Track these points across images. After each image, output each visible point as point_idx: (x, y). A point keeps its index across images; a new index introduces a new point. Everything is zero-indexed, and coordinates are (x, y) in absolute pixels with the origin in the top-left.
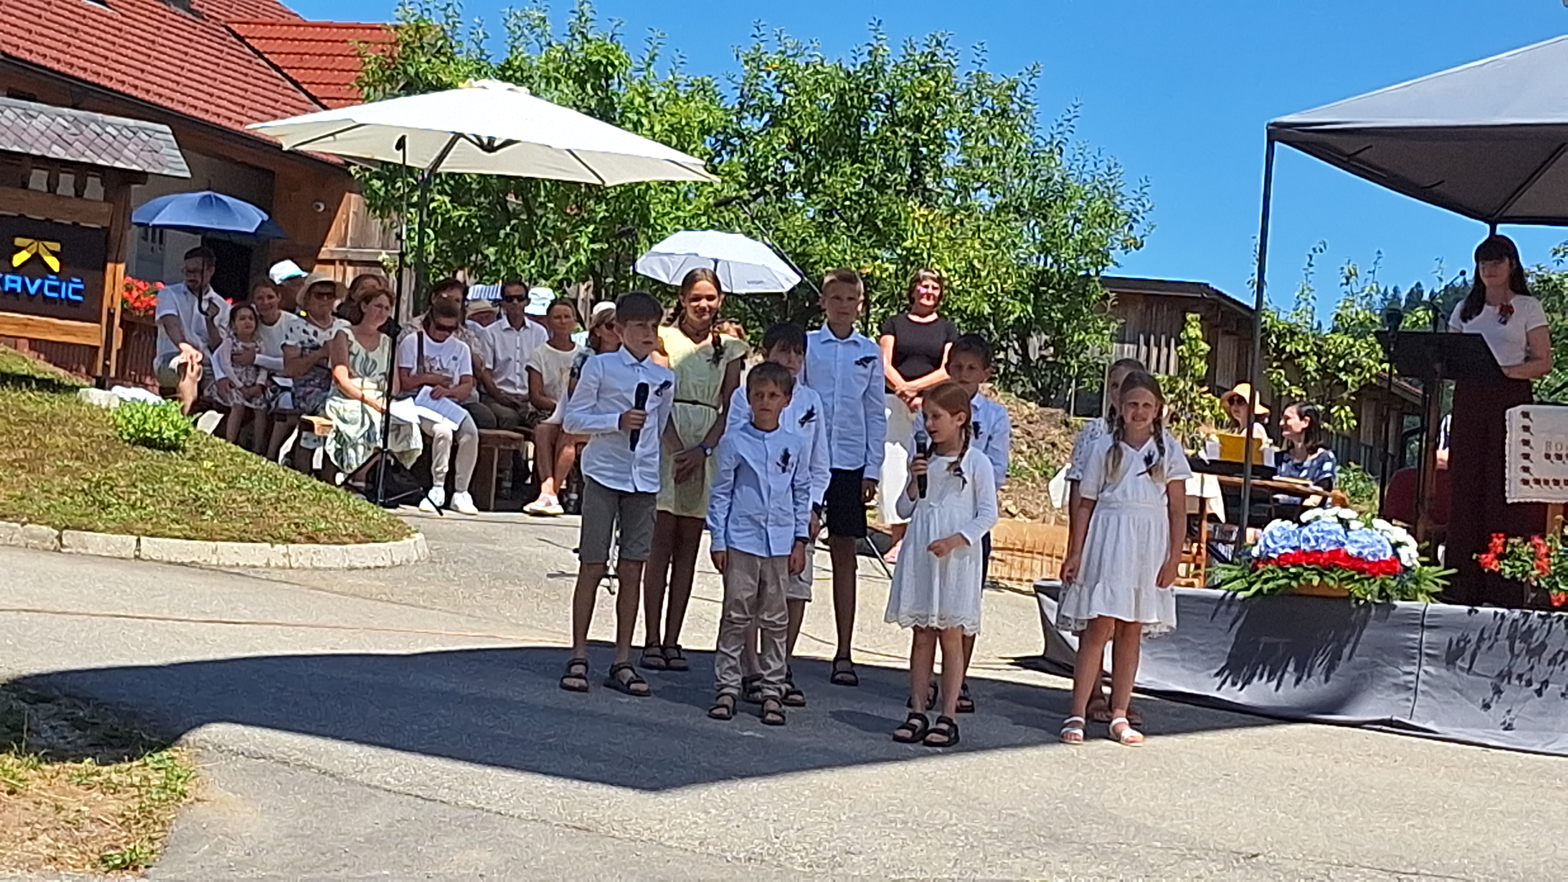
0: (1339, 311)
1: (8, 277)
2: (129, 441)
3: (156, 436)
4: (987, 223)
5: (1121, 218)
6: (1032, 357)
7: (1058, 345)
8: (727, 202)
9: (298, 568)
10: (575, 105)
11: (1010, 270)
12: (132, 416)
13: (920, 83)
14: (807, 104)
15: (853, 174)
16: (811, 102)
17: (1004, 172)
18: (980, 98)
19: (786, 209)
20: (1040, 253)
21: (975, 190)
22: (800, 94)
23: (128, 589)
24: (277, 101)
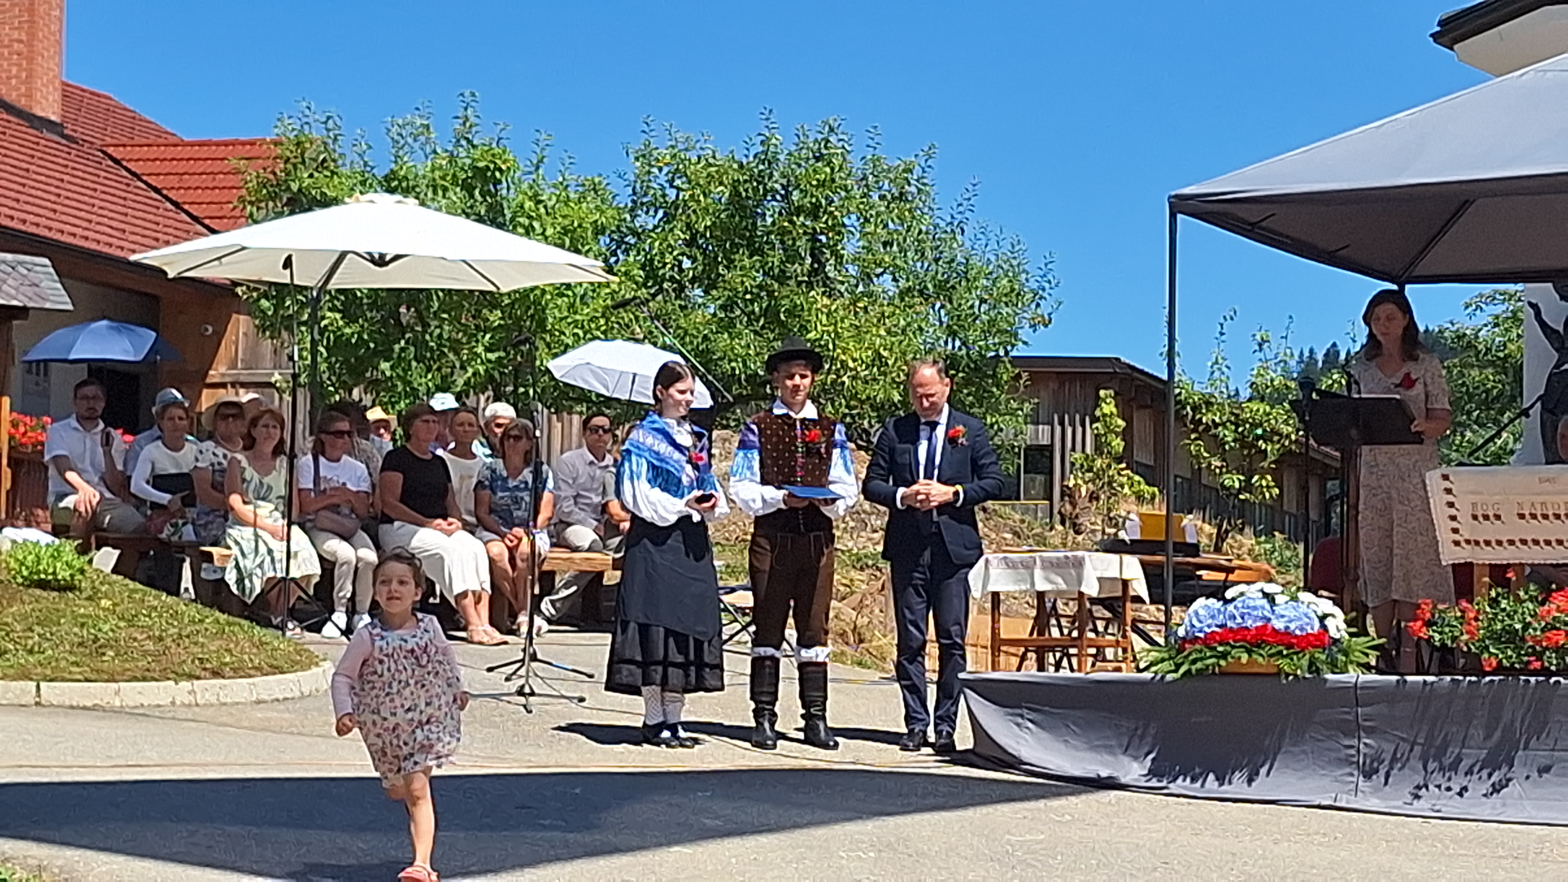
0: (1253, 380)
2: (23, 584)
3: (50, 577)
4: (891, 309)
5: (1028, 296)
8: (624, 304)
9: (205, 705)
10: (464, 212)
12: (25, 558)
13: (814, 171)
14: (702, 198)
15: (752, 267)
16: (705, 195)
17: (905, 256)
18: (877, 182)
19: (686, 307)
20: (949, 335)
21: (878, 276)
22: (693, 188)
23: (30, 738)
24: (158, 224)
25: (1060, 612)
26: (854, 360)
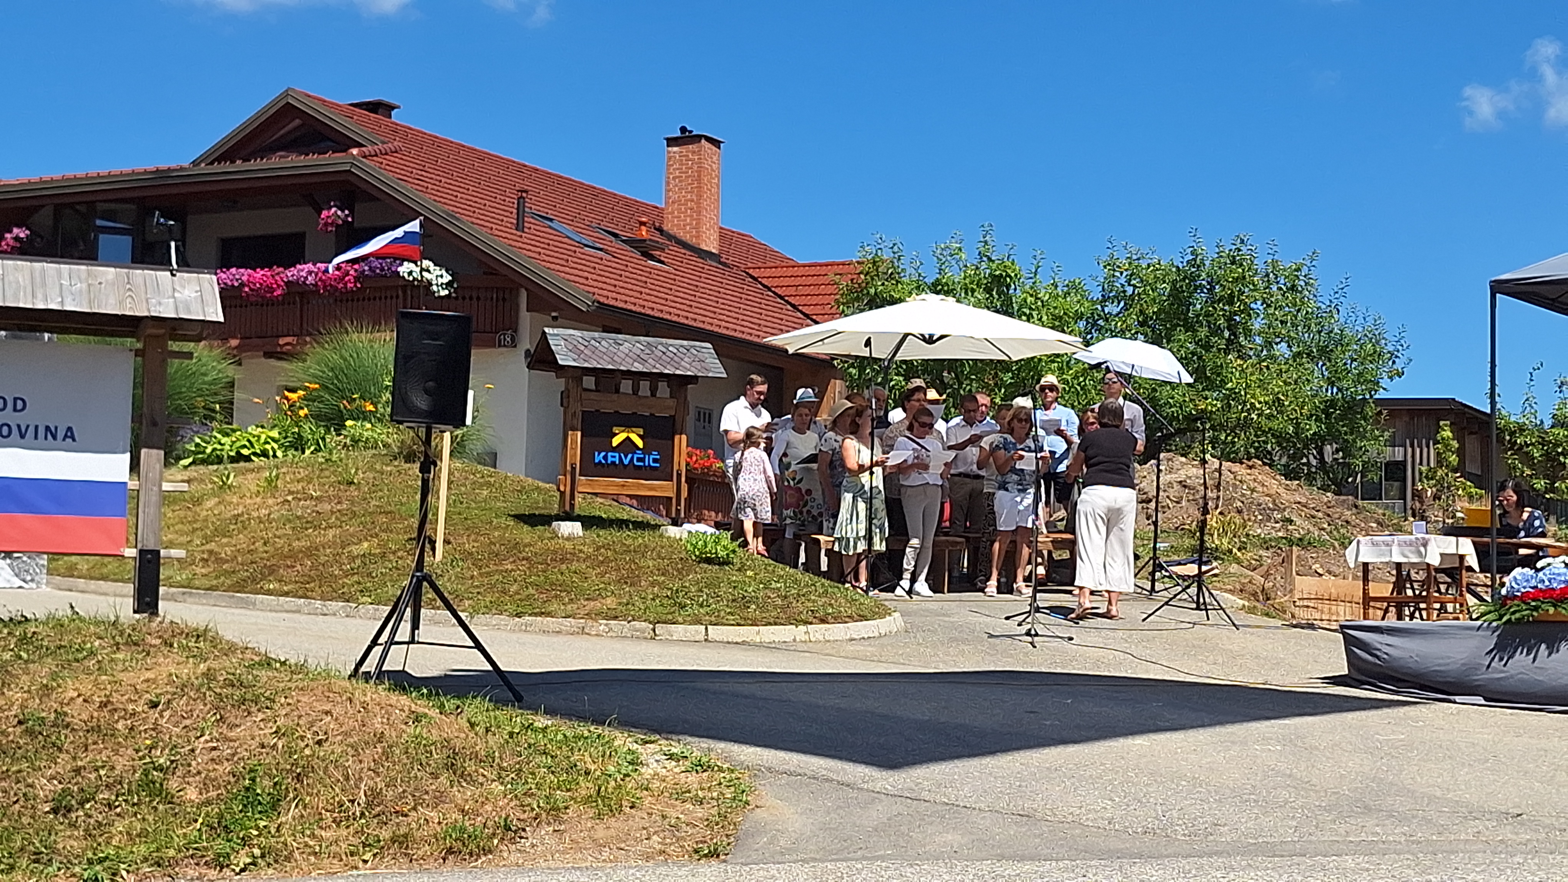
0: (1555, 412)
1: (610, 454)
2: (696, 560)
3: (714, 556)
4: (1288, 366)
5: (1386, 356)
6: (1327, 460)
7: (1346, 449)
9: (817, 641)
10: (986, 306)
11: (1307, 400)
12: (697, 543)
13: (1231, 271)
14: (1150, 292)
16: (1153, 291)
17: (1296, 330)
18: (1276, 278)
20: (1329, 384)
21: (1277, 344)
22: (1145, 286)
23: (702, 663)
24: (782, 320)
25: (1413, 579)
26: (1260, 403)
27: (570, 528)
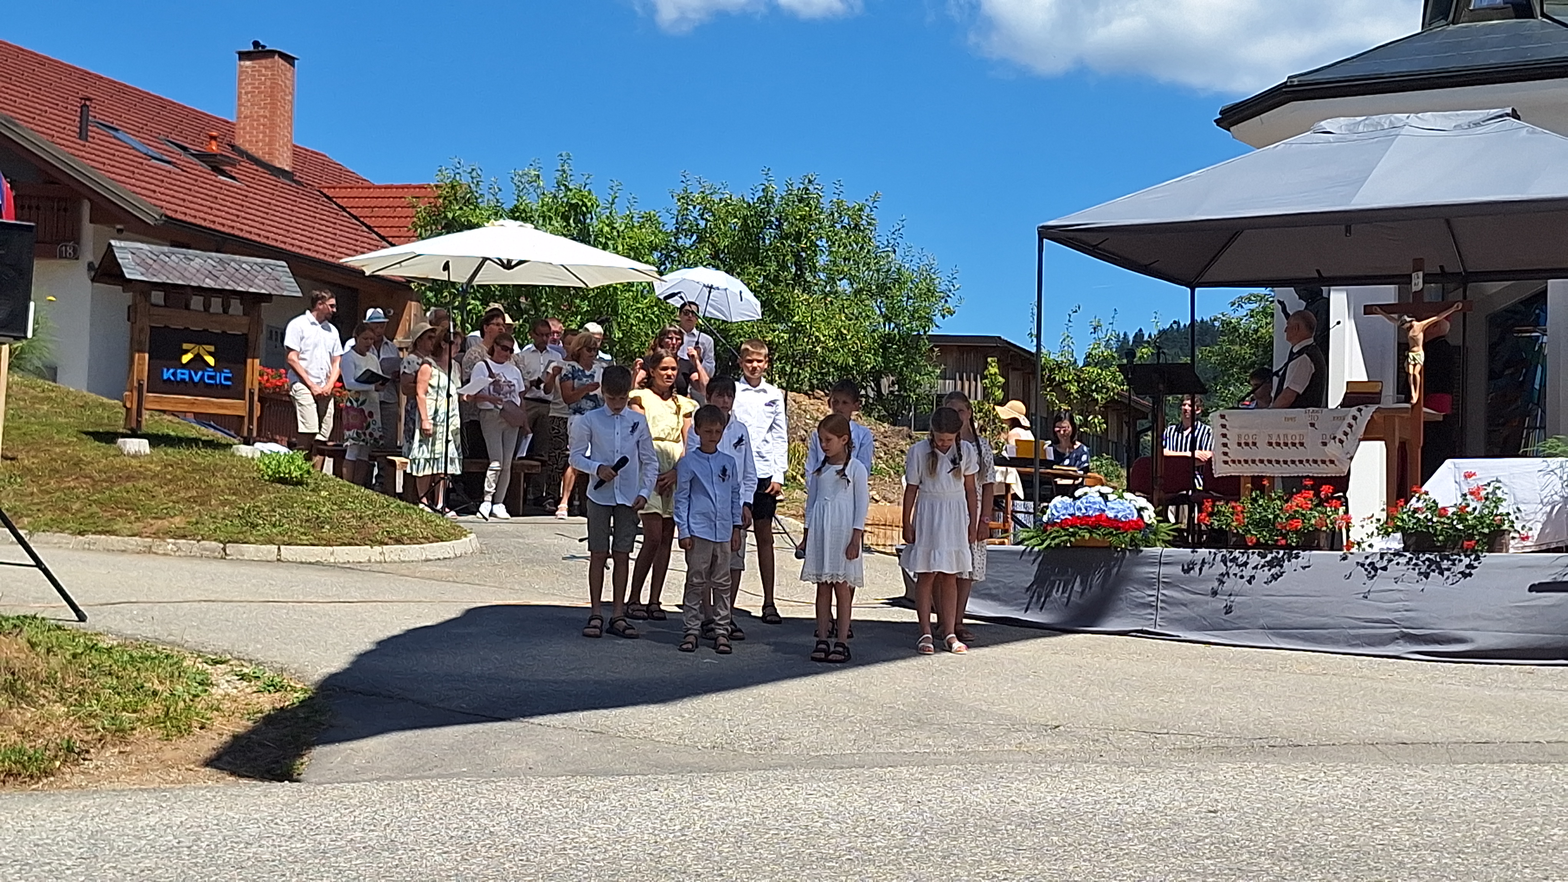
0: (1090, 351)
1: (179, 371)
2: (269, 480)
3: (288, 476)
4: (849, 302)
5: (939, 295)
6: (884, 392)
7: (901, 383)
9: (390, 562)
10: (563, 234)
11: (866, 334)
12: (270, 462)
13: (798, 209)
14: (722, 226)
15: (755, 273)
16: (724, 225)
17: (858, 267)
18: (840, 217)
20: (886, 321)
21: (840, 280)
22: (717, 220)
23: (274, 583)
24: (357, 240)
26: (824, 336)
27: (138, 446)
